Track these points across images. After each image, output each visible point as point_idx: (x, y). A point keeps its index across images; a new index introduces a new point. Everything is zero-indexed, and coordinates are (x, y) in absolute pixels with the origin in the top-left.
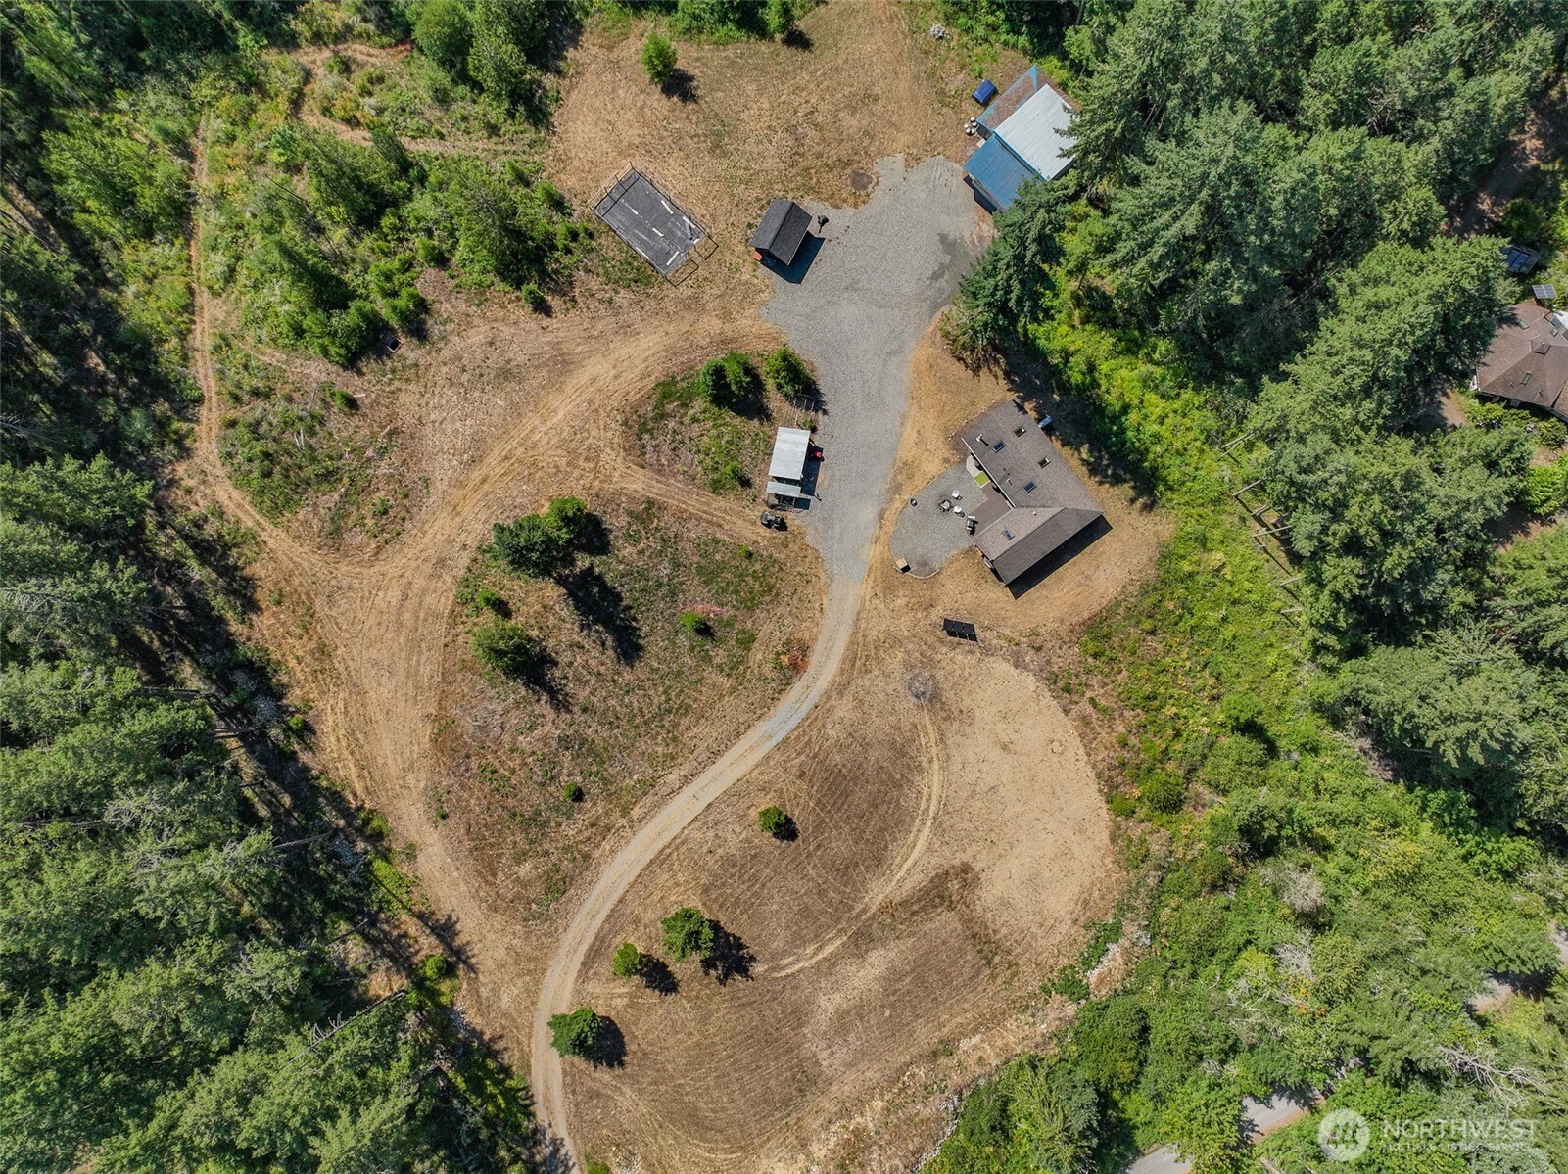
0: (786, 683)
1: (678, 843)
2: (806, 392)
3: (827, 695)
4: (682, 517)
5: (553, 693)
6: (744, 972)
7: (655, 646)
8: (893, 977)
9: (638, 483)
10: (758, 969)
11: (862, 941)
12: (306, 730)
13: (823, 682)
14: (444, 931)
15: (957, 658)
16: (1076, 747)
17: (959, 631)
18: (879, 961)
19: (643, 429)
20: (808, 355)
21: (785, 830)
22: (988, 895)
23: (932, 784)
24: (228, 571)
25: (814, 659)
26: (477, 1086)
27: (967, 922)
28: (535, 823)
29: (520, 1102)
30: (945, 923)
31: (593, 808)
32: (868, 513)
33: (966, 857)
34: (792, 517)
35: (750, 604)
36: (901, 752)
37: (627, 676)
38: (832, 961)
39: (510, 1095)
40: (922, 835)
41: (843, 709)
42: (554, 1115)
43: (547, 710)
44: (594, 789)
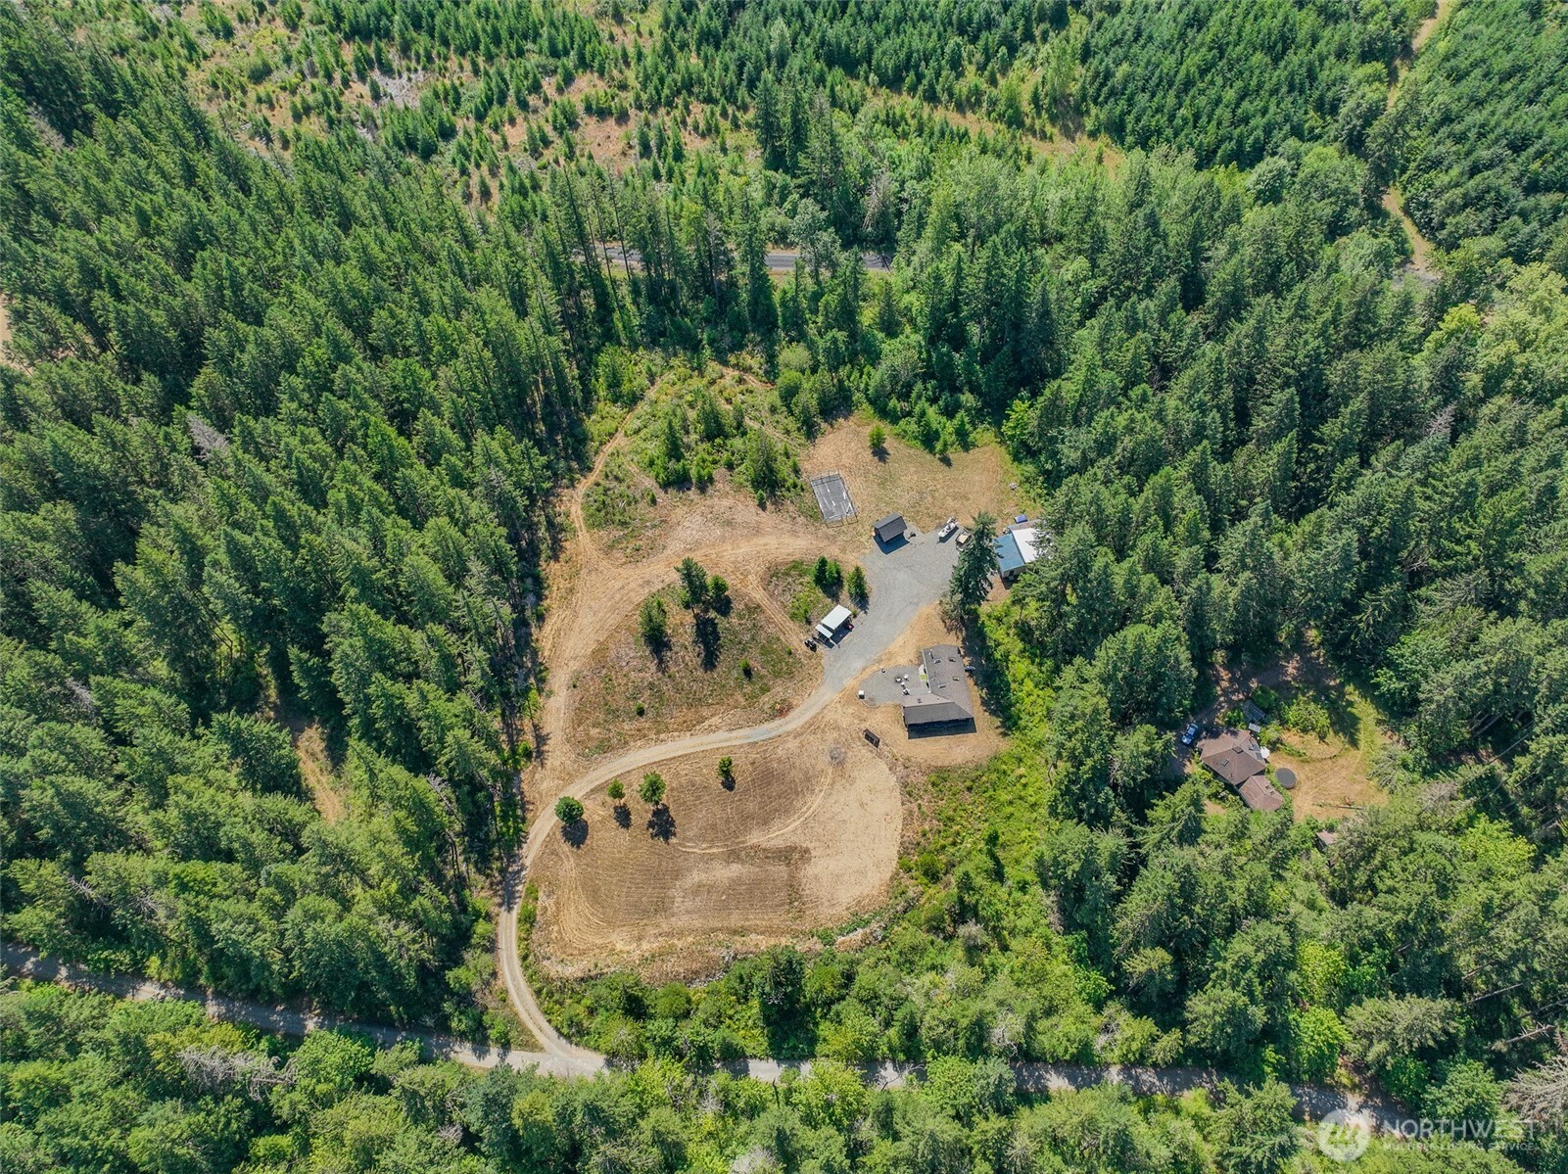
0: (772, 717)
2: (861, 598)
3: (788, 734)
4: (769, 621)
5: (661, 661)
6: (666, 839)
7: (721, 668)
8: (736, 882)
9: (759, 595)
10: (673, 840)
11: (733, 856)
12: (541, 618)
13: (790, 727)
14: (540, 739)
15: (864, 751)
16: (898, 823)
17: (871, 739)
18: (736, 869)
19: (775, 575)
20: (871, 584)
21: (729, 784)
22: (810, 871)
23: (815, 802)
24: (556, 541)
25: (792, 715)
26: (505, 818)
27: (792, 877)
28: (613, 713)
29: (519, 838)
30: (780, 871)
31: (643, 723)
32: (858, 664)
33: (811, 846)
34: (821, 648)
35: (777, 675)
36: (808, 780)
37: (700, 673)
38: (712, 857)
39: (518, 830)
40: (795, 823)
41: (792, 745)
42: (530, 852)
43: (653, 667)
44: (650, 714)
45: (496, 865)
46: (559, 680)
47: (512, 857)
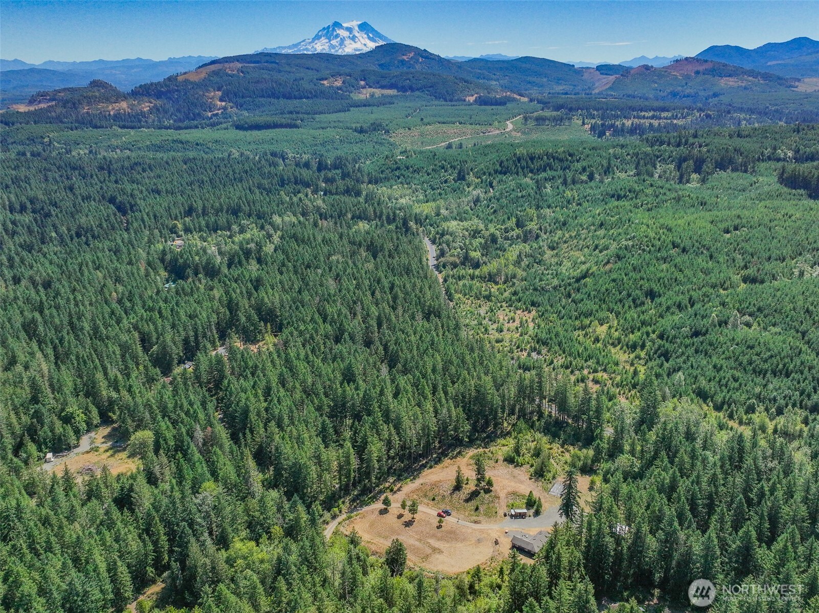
0: (471, 522)
1: (430, 514)
2: (537, 513)
3: (471, 528)
4: (498, 503)
5: (453, 492)
7: (469, 504)
9: (502, 495)
10: (407, 528)
11: (420, 540)
12: (431, 467)
13: (474, 527)
14: (399, 490)
15: (490, 544)
16: (479, 563)
17: (496, 543)
18: (417, 543)
19: (514, 494)
20: (542, 510)
21: (439, 527)
22: (437, 556)
23: (459, 545)
24: (456, 456)
25: (478, 525)
26: (369, 498)
27: (430, 554)
28: (426, 496)
30: (429, 551)
31: (431, 503)
32: (516, 527)
33: (445, 552)
34: (508, 518)
35: (486, 515)
36: (464, 540)
37: (461, 501)
38: (413, 537)
40: (447, 545)
41: (469, 531)
42: (365, 509)
43: (449, 492)
44: (435, 502)
45: (355, 504)
46: (418, 482)
47: (361, 506)
